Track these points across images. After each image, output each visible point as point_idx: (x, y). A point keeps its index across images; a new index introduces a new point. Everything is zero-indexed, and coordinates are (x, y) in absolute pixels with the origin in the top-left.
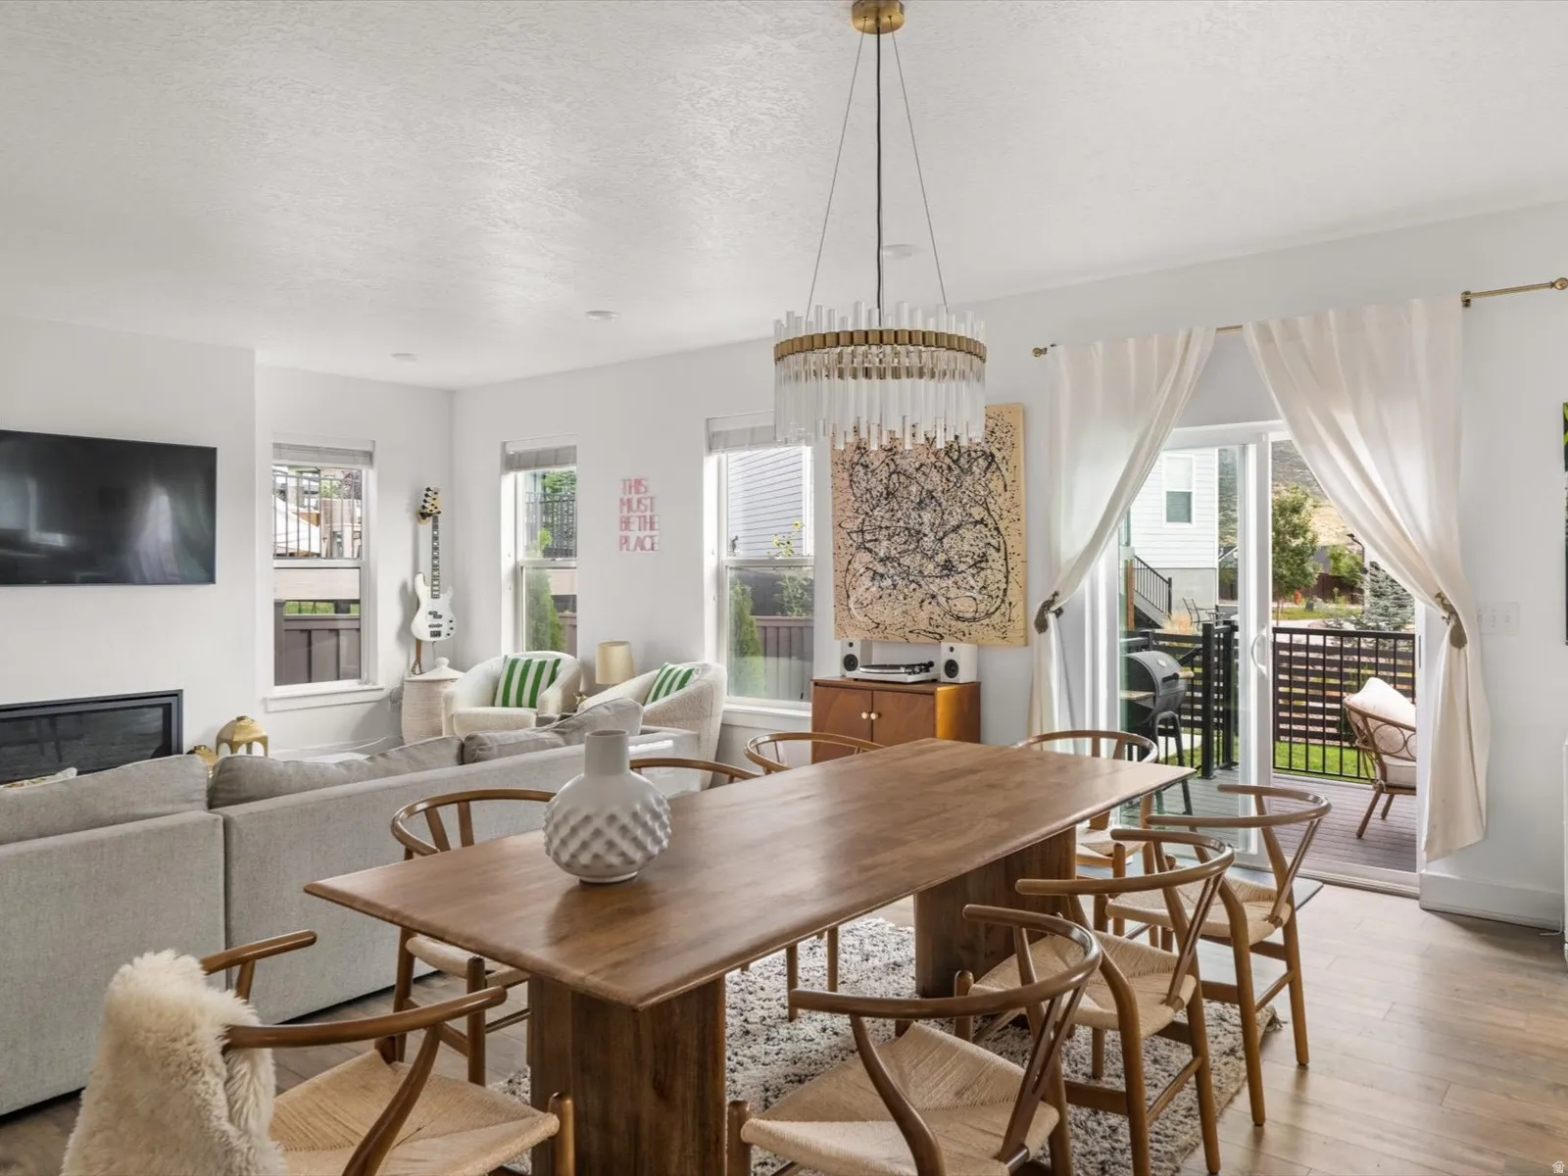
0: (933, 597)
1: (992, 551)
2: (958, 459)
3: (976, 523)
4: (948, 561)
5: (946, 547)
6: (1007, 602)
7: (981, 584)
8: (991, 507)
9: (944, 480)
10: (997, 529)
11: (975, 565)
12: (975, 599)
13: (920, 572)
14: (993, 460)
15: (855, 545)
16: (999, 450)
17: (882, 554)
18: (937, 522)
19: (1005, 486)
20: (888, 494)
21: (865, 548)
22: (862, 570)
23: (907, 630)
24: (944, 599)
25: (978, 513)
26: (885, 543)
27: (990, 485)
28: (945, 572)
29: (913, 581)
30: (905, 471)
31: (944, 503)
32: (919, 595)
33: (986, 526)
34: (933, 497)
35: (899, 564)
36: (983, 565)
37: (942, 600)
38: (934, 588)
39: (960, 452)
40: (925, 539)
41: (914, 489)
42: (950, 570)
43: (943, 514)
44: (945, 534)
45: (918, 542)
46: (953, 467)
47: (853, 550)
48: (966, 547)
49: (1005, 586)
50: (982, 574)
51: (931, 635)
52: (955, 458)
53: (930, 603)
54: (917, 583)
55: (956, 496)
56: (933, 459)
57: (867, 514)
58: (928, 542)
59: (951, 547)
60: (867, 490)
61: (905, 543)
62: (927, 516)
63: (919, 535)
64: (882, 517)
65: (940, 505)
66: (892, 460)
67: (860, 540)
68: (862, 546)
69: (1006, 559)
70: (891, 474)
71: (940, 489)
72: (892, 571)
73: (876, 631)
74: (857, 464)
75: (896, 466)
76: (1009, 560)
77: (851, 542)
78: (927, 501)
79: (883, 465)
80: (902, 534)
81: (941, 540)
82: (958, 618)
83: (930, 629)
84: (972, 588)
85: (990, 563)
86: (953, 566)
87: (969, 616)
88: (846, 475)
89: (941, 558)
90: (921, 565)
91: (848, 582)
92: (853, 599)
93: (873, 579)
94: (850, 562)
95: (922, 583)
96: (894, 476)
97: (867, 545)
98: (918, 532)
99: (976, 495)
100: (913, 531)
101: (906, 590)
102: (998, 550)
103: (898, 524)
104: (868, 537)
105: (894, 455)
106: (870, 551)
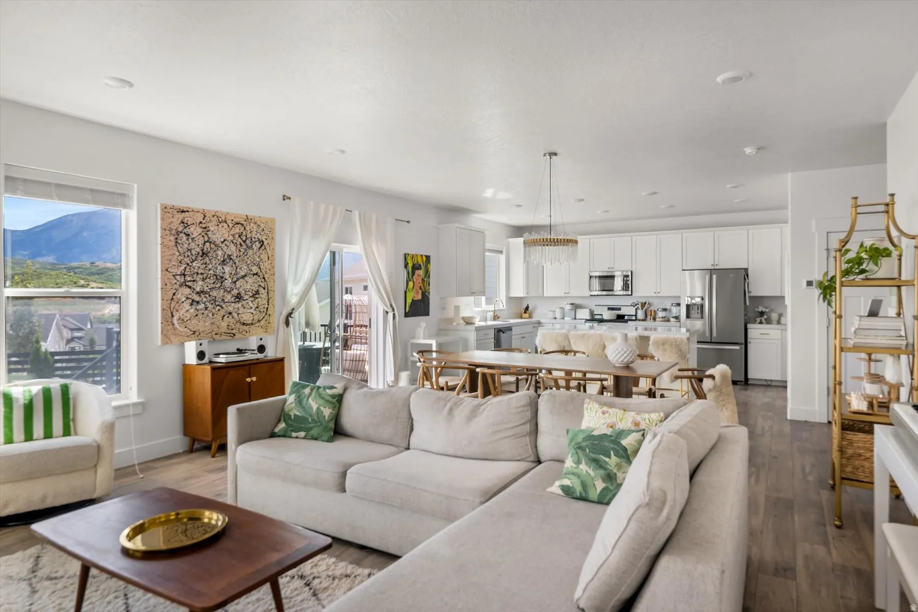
0: (230, 313)
1: (261, 289)
2: (246, 241)
3: (254, 274)
4: (239, 294)
5: (238, 286)
6: (268, 314)
7: (256, 306)
8: (262, 267)
9: (238, 250)
10: (264, 278)
11: (253, 296)
12: (252, 313)
13: (223, 300)
14: (263, 244)
15: (178, 283)
16: (266, 239)
17: (198, 289)
18: (233, 273)
19: (268, 258)
20: (203, 254)
21: (186, 285)
22: (184, 299)
23: (213, 333)
24: (236, 314)
25: (255, 269)
26: (201, 283)
27: (261, 256)
28: (237, 300)
29: (218, 305)
30: (215, 242)
31: (237, 263)
32: (222, 312)
33: (259, 276)
34: (231, 259)
35: (210, 296)
36: (257, 296)
37: (235, 315)
38: (231, 309)
39: (246, 237)
40: (226, 281)
41: (220, 253)
42: (240, 299)
43: (237, 268)
44: (238, 279)
45: (222, 283)
46: (243, 244)
47: (177, 286)
48: (249, 287)
49: (267, 306)
50: (257, 301)
51: (228, 335)
52: (244, 239)
53: (228, 317)
54: (221, 306)
55: (244, 260)
56: (232, 238)
57: (188, 264)
58: (228, 283)
59: (240, 286)
60: (188, 250)
61: (214, 283)
62: (227, 269)
63: (222, 279)
64: (199, 267)
65: (235, 264)
66: (206, 234)
67: (182, 280)
68: (184, 284)
69: (268, 293)
70: (205, 242)
71: (235, 255)
72: (205, 300)
73: (193, 336)
74: (181, 232)
75: (209, 238)
76: (269, 294)
77: (175, 281)
78: (228, 261)
79: (200, 236)
80: (211, 278)
81: (235, 282)
82: (244, 324)
83: (228, 331)
84: (252, 308)
85: (261, 295)
86: (241, 297)
87: (250, 322)
88: (172, 238)
89: (235, 292)
90: (223, 296)
91: (172, 308)
92: (176, 318)
93: (191, 304)
94: (174, 294)
95: (224, 306)
96: (208, 244)
97: (188, 284)
98: (222, 277)
99: (254, 260)
100: (218, 277)
101: (214, 311)
102: (264, 289)
103: (209, 272)
104: (188, 279)
105: (208, 231)
106: (190, 287)
